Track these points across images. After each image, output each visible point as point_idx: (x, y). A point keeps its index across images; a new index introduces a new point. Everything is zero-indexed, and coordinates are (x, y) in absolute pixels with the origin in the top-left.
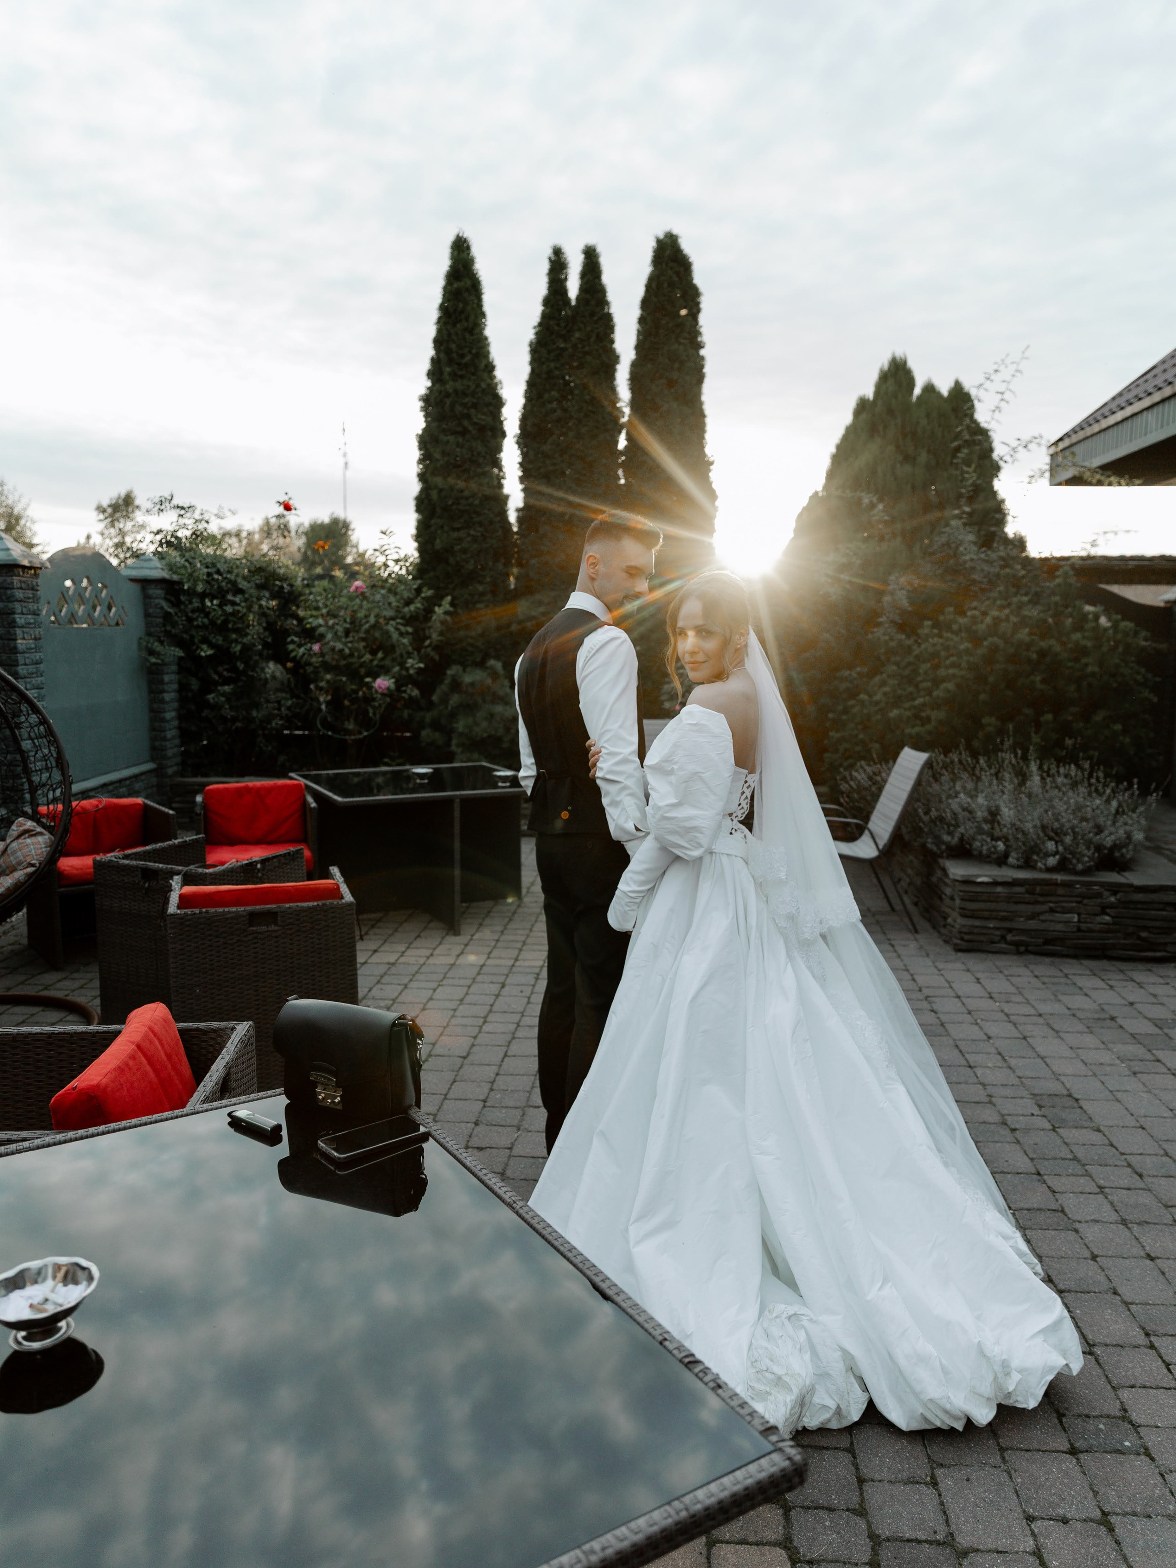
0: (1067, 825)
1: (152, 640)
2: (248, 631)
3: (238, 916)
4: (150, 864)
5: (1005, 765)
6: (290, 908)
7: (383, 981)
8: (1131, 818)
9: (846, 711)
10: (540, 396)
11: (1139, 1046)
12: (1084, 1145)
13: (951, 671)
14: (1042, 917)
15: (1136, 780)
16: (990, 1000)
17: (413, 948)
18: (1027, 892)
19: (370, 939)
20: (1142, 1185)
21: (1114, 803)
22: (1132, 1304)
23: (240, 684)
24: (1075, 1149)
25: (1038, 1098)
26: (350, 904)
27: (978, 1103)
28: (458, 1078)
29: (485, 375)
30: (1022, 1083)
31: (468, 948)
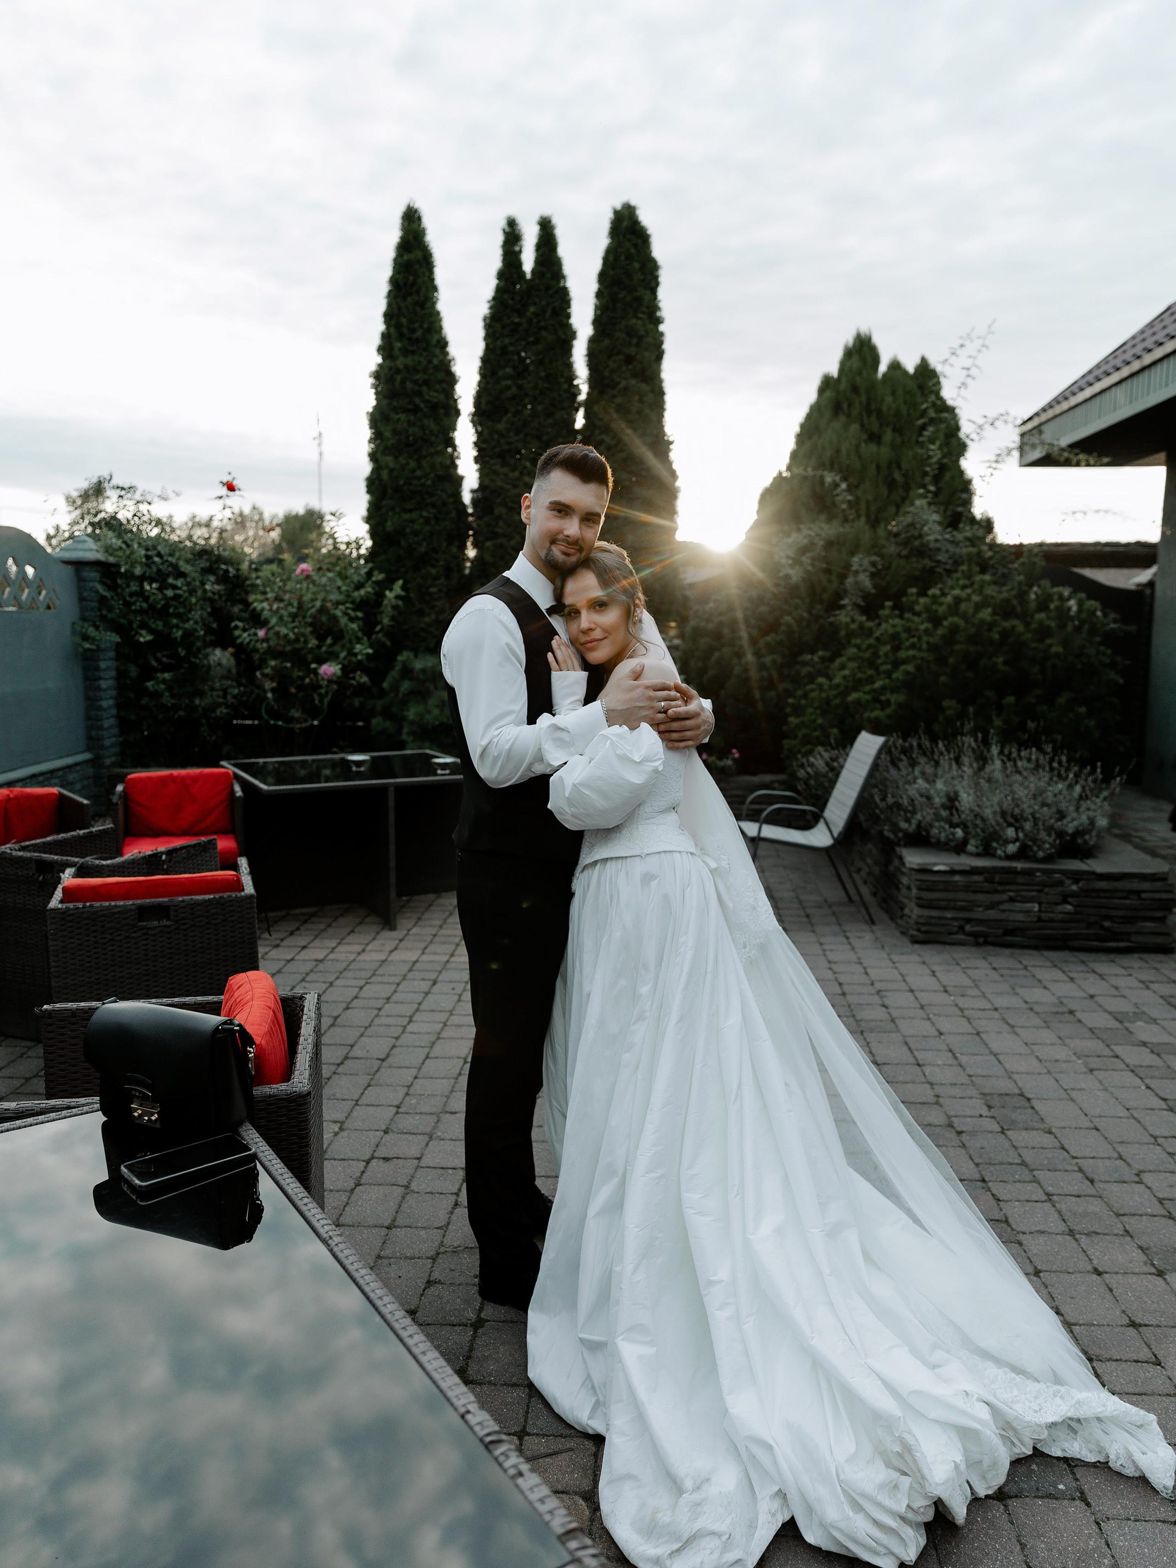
0: (1028, 811)
1: (86, 625)
2: (190, 616)
3: (125, 911)
4: (45, 856)
5: (965, 748)
6: (183, 901)
7: (308, 979)
8: (1095, 804)
9: (805, 696)
10: (494, 373)
11: (1097, 1041)
12: (1033, 1148)
13: (911, 653)
14: (1001, 907)
15: (1099, 764)
16: (945, 994)
17: (345, 944)
18: (986, 881)
19: (301, 935)
20: (1093, 1192)
21: (1078, 789)
22: (1075, 1325)
23: (182, 671)
24: (1024, 1152)
25: (988, 1098)
26: (251, 896)
27: (924, 1103)
28: (373, 1083)
29: (437, 351)
30: (972, 1081)
31: (403, 943)
